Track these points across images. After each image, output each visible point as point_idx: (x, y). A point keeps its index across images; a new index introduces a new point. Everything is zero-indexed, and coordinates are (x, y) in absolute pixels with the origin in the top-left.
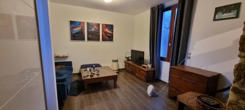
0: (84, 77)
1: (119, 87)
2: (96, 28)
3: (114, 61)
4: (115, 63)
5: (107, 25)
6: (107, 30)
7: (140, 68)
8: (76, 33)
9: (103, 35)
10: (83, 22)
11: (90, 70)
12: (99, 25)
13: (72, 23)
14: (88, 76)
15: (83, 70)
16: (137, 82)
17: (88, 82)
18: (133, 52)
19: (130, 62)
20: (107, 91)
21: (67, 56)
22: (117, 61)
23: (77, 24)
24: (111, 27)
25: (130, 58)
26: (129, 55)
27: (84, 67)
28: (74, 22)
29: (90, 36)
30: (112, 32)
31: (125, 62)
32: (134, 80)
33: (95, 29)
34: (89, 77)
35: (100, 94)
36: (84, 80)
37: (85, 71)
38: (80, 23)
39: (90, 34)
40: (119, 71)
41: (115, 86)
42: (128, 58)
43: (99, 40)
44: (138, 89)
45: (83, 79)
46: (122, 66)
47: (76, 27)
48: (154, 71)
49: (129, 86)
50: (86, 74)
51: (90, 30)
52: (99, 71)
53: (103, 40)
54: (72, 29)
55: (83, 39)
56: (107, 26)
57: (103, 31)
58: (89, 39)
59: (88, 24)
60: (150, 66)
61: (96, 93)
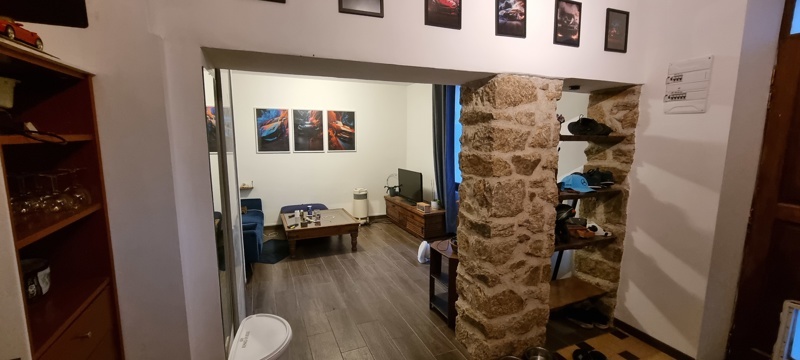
0: (289, 227)
1: (362, 250)
2: (315, 121)
3: (358, 197)
4: (360, 203)
5: (340, 112)
6: (340, 124)
7: (414, 210)
8: (270, 136)
9: (330, 137)
10: (284, 111)
11: (302, 216)
12: (319, 114)
13: (260, 112)
14: (297, 225)
15: (287, 215)
16: (405, 242)
17: (297, 237)
18: (403, 173)
19: (398, 199)
20: (336, 256)
21: (250, 186)
22: (365, 196)
23: (273, 114)
24: (349, 118)
25: (397, 190)
26: (395, 182)
27: (288, 210)
28: (265, 110)
29: (301, 140)
30: (353, 127)
31: (387, 200)
32: (400, 238)
33: (312, 123)
34: (299, 227)
35: (322, 260)
36: (289, 232)
37: (290, 217)
38: (278, 112)
39: (302, 136)
40: (372, 220)
41: (354, 249)
42: (392, 189)
43: (322, 149)
44: (402, 253)
45: (287, 229)
46: (379, 209)
47: (271, 123)
48: (443, 215)
49: (384, 248)
50: (292, 223)
51: (300, 127)
52: (319, 217)
53: (330, 148)
54: (260, 125)
55: (285, 147)
56: (339, 115)
57: (330, 127)
58: (298, 147)
59: (296, 113)
60: (434, 205)
61: (312, 260)
